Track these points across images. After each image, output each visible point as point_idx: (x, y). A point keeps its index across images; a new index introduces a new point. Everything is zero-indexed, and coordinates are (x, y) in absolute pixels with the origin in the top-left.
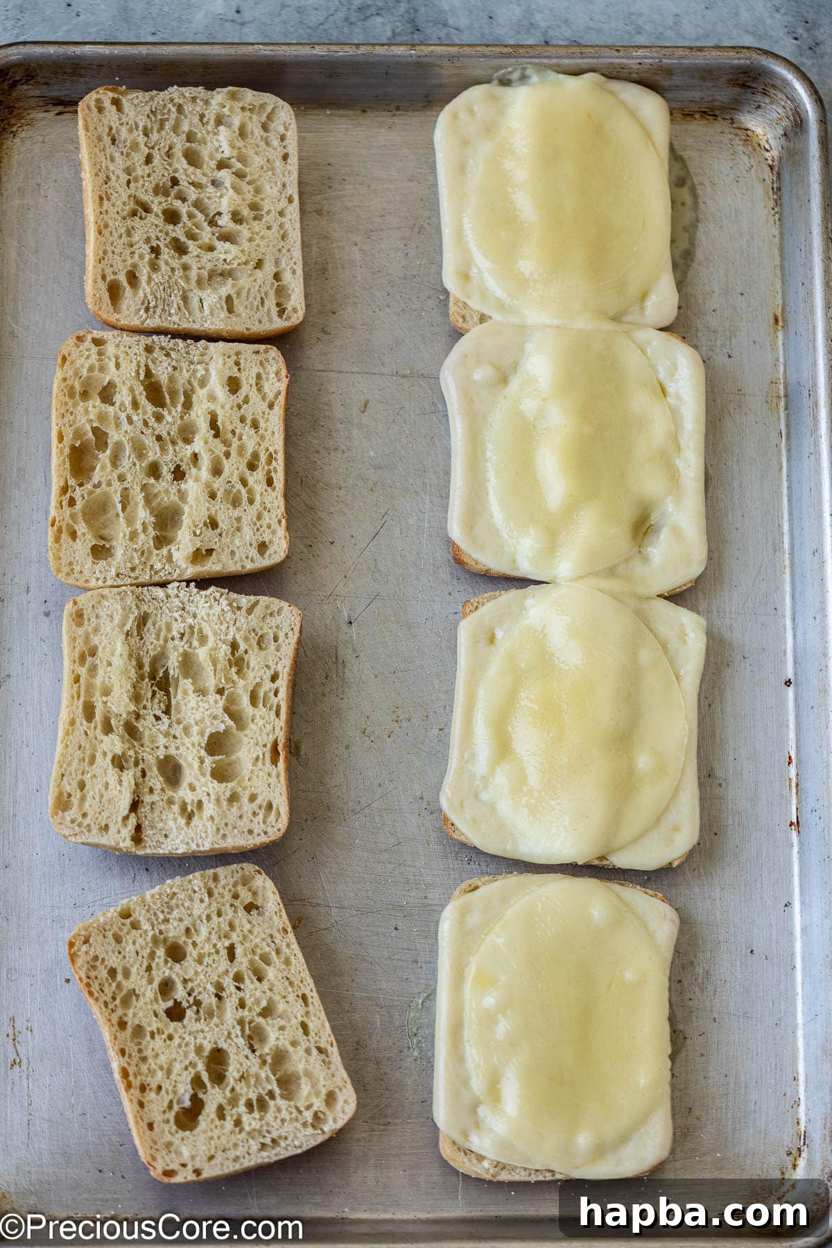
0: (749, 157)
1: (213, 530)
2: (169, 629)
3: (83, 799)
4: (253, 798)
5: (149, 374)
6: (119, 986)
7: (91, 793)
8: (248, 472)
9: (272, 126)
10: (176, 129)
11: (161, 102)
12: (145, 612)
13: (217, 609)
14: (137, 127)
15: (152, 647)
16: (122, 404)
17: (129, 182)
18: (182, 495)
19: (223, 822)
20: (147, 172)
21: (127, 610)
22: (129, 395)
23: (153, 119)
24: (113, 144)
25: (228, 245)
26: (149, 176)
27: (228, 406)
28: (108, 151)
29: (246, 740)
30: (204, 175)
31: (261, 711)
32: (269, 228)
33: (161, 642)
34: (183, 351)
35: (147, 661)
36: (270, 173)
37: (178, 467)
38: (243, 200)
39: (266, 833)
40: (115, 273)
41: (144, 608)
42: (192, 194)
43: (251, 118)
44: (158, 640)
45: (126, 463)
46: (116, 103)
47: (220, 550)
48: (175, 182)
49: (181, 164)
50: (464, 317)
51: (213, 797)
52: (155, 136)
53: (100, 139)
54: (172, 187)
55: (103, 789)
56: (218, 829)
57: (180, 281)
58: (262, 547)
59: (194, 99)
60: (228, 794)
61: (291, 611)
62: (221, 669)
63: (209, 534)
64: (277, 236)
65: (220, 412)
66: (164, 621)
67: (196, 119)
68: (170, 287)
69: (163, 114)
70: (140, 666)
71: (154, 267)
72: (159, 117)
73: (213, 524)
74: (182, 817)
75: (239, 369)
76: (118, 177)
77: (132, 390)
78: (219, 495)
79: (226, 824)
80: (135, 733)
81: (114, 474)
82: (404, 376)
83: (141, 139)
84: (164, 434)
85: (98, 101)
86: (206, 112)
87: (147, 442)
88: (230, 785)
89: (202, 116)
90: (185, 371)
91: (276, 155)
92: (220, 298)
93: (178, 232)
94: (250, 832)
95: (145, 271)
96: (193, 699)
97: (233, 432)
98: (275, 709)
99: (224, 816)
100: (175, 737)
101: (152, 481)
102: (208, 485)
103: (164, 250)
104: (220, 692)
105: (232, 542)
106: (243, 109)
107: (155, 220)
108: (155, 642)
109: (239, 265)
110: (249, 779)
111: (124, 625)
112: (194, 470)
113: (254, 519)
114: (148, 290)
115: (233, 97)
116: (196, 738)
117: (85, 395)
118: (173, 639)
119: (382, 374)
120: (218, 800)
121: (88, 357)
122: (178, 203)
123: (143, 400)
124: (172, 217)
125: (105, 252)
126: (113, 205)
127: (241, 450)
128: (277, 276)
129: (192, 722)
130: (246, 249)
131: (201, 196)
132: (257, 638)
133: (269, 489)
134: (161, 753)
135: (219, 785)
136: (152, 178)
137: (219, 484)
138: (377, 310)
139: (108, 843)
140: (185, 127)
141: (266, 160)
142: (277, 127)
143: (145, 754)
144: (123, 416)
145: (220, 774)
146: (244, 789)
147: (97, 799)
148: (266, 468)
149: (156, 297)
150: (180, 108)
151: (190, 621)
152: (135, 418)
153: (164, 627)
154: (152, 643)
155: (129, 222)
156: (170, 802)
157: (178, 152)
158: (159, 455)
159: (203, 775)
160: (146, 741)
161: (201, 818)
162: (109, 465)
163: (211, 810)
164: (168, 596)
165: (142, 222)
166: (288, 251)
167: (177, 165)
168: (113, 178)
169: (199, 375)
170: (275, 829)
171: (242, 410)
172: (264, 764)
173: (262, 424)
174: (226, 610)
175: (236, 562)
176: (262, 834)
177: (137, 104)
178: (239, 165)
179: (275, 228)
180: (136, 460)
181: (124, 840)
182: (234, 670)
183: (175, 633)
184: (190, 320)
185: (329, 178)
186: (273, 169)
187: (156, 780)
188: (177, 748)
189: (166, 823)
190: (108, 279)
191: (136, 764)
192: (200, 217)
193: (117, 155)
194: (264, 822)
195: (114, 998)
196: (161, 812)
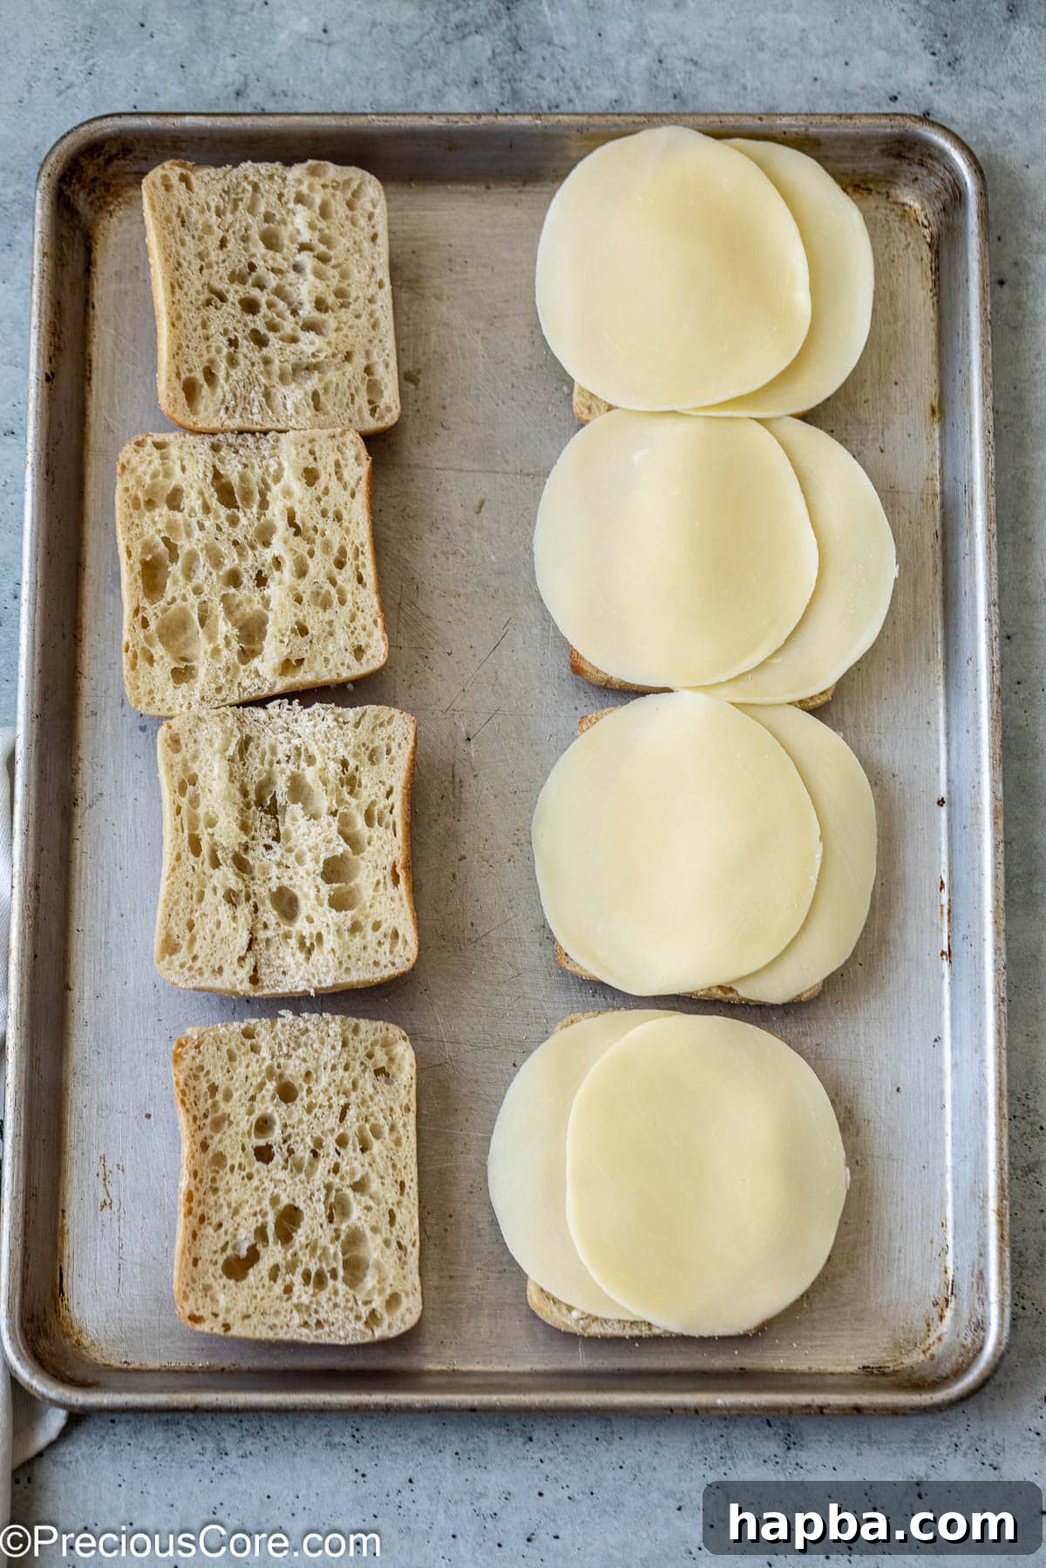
0: (906, 234)
1: (302, 636)
2: (274, 752)
3: (193, 940)
4: (376, 926)
5: (217, 475)
6: (215, 1105)
7: (201, 934)
8: (336, 570)
9: (358, 204)
10: (252, 209)
11: (234, 180)
12: (247, 736)
13: (322, 726)
14: (209, 209)
15: (257, 772)
16: (192, 510)
17: (201, 269)
18: (266, 602)
19: (345, 955)
20: (221, 257)
21: (228, 733)
22: (198, 498)
23: (227, 199)
24: (183, 226)
25: (312, 335)
26: (224, 261)
27: (306, 501)
28: (178, 234)
29: (363, 864)
30: (285, 259)
31: (378, 831)
32: (358, 317)
33: (267, 766)
34: (252, 447)
35: (252, 789)
36: (357, 256)
37: (260, 572)
38: (328, 286)
39: (393, 964)
40: (190, 370)
41: (247, 730)
42: (272, 281)
43: (334, 195)
44: (263, 764)
45: (201, 573)
46: (184, 179)
47: (311, 659)
48: (252, 267)
49: (259, 249)
50: (589, 408)
51: (332, 927)
52: (229, 217)
53: (168, 220)
54: (249, 274)
55: (214, 929)
56: (340, 963)
57: (260, 377)
58: (359, 652)
59: (271, 177)
60: (349, 923)
61: (404, 719)
62: (332, 790)
63: (298, 642)
64: (367, 324)
65: (298, 509)
66: (267, 743)
67: (273, 199)
68: (250, 384)
69: (237, 194)
70: (245, 794)
71: (232, 362)
72: (233, 196)
73: (303, 631)
74: (301, 951)
75: (315, 459)
76: (190, 263)
77: (201, 493)
78: (306, 598)
79: (349, 957)
80: (245, 867)
81: (188, 587)
82: (528, 475)
83: (214, 220)
84: (240, 539)
85: (165, 178)
86: (285, 192)
87: (223, 549)
88: (350, 913)
89: (280, 196)
90: (257, 467)
91: (363, 235)
92: (306, 394)
93: (258, 322)
94: (376, 964)
95: (223, 366)
96: (303, 824)
97: (315, 529)
98: (391, 827)
99: (345, 947)
100: (287, 867)
101: (232, 590)
102: (293, 588)
103: (243, 342)
104: (334, 814)
105: (325, 648)
106: (324, 186)
107: (232, 308)
108: (260, 767)
109: (326, 357)
110: (371, 906)
111: (226, 750)
112: (276, 574)
113: (348, 622)
114: (227, 388)
115: (313, 172)
116: (309, 864)
117: (150, 504)
118: (278, 762)
119: (506, 473)
120: (338, 931)
121: (150, 462)
122: (255, 293)
123: (214, 503)
124: (250, 306)
125: (180, 347)
126: (186, 294)
127: (327, 547)
128: (368, 370)
129: (306, 849)
130: (333, 340)
131: (282, 283)
132: (368, 752)
133: (360, 586)
134: (274, 885)
135: (338, 914)
136: (227, 264)
137: (305, 587)
138: (500, 403)
139: (223, 987)
140: (262, 208)
141: (352, 242)
142: (364, 203)
143: (255, 887)
144: (194, 522)
145: (339, 903)
146: (367, 916)
147: (209, 939)
148: (354, 563)
149: (235, 395)
150: (255, 187)
151: (296, 742)
152: (207, 524)
153: (267, 750)
154: (256, 769)
155: (204, 312)
156: (287, 936)
157: (255, 234)
158: (237, 562)
159: (321, 905)
160: (256, 873)
161: (322, 953)
162: (181, 578)
163: (332, 943)
164: (270, 717)
165: (218, 313)
166: (380, 341)
167: (253, 250)
168: (185, 264)
169: (272, 470)
170: (404, 958)
171: (322, 503)
172: (386, 889)
173: (345, 516)
174: (331, 726)
175: (331, 671)
176: (389, 965)
177: (209, 182)
178: (322, 248)
179: (364, 318)
180: (211, 570)
181: (241, 983)
182: (345, 789)
183: (281, 756)
184: (274, 419)
185: (450, 260)
186: (360, 251)
187: (270, 915)
188: (291, 878)
189: (283, 959)
190: (183, 377)
191: (248, 899)
192: (282, 305)
193: (188, 239)
194: (391, 952)
195: (206, 1116)
196: (278, 948)
